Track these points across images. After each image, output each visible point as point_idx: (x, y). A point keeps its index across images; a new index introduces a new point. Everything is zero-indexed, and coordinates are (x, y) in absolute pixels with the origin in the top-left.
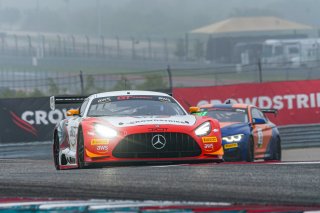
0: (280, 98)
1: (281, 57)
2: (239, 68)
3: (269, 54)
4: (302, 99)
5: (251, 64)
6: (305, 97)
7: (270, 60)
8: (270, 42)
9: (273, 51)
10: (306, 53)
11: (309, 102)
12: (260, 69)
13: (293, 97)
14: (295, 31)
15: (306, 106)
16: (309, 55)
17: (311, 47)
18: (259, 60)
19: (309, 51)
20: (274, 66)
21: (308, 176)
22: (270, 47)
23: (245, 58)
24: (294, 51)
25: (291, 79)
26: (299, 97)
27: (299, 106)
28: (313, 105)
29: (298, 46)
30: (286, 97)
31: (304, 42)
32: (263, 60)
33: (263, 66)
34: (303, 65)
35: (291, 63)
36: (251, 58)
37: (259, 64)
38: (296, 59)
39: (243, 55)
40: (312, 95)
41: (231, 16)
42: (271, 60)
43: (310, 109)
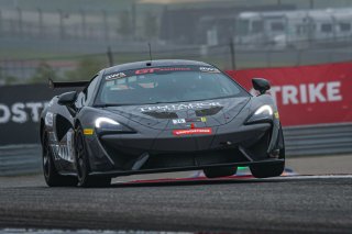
1: (260, 35)
2: (204, 51)
3: (246, 32)
4: (290, 92)
5: (220, 45)
6: (293, 89)
7: (246, 39)
8: (245, 15)
9: (250, 27)
10: (294, 30)
11: (298, 97)
12: (233, 52)
13: (277, 89)
15: (295, 101)
16: (298, 32)
17: (301, 22)
18: (231, 39)
19: (298, 27)
20: (251, 47)
21: (297, 196)
22: (246, 21)
23: (212, 38)
24: (279, 27)
25: (273, 65)
26: (286, 89)
27: (286, 102)
28: (304, 100)
29: (283, 21)
31: (290, 15)
32: (236, 40)
33: (236, 48)
34: (290, 46)
35: (274, 43)
36: (220, 37)
37: (232, 45)
38: (280, 38)
39: (209, 33)
40: (303, 87)
42: (248, 40)
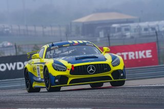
0: (120, 54)
1: (120, 33)
3: (114, 32)
4: (131, 54)
5: (105, 37)
6: (133, 53)
7: (115, 35)
8: (114, 25)
9: (116, 30)
10: (133, 30)
11: (135, 56)
12: (109, 40)
13: (127, 53)
14: (127, 19)
15: (134, 58)
16: (135, 31)
17: (136, 28)
18: (108, 35)
19: (135, 29)
20: (117, 38)
22: (114, 28)
23: (102, 34)
24: (127, 30)
25: (125, 44)
26: (130, 53)
27: (130, 58)
28: (137, 57)
29: (129, 27)
30: (123, 54)
31: (131, 25)
32: (111, 35)
33: (111, 38)
34: (132, 37)
35: (125, 36)
36: (105, 34)
37: (109, 37)
38: (128, 34)
39: (100, 33)
40: (137, 52)
41: (94, 12)
43: (136, 60)
